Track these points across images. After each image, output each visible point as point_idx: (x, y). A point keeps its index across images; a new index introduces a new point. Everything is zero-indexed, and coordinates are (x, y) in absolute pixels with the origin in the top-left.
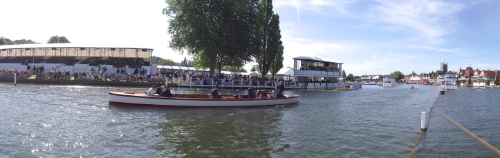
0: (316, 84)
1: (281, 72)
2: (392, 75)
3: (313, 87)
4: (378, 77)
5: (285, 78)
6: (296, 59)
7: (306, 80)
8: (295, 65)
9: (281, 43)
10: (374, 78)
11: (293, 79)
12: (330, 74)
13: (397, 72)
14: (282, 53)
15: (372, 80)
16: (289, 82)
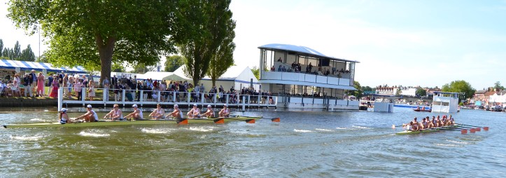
0: (306, 100)
1: (229, 73)
2: (446, 88)
3: (299, 106)
4: (412, 93)
5: (237, 87)
6: (263, 49)
7: (284, 91)
8: (263, 61)
9: (230, 14)
10: (404, 93)
11: (257, 88)
12: (332, 82)
13: (457, 83)
14: (233, 35)
15: (400, 97)
16: (249, 93)
